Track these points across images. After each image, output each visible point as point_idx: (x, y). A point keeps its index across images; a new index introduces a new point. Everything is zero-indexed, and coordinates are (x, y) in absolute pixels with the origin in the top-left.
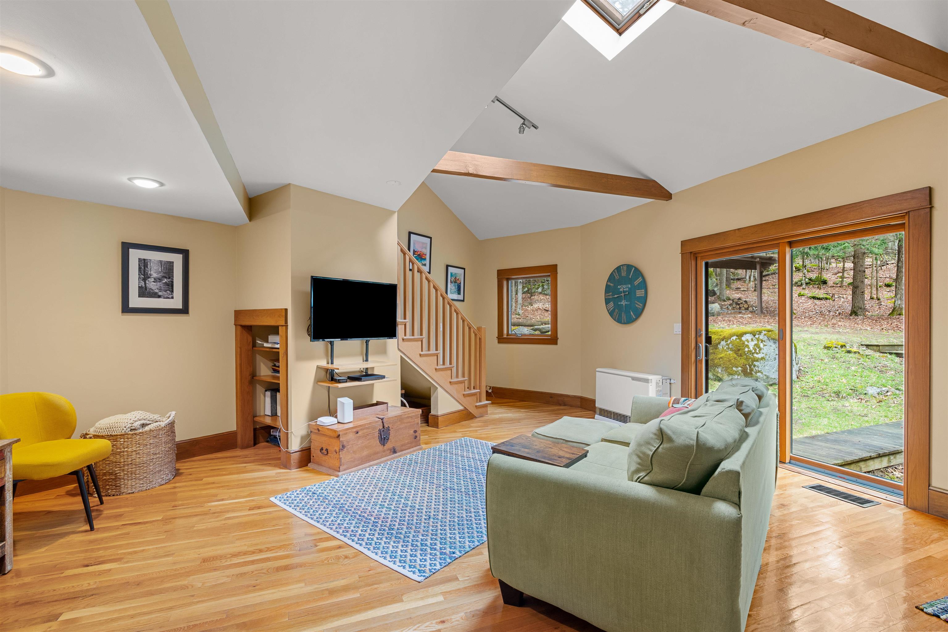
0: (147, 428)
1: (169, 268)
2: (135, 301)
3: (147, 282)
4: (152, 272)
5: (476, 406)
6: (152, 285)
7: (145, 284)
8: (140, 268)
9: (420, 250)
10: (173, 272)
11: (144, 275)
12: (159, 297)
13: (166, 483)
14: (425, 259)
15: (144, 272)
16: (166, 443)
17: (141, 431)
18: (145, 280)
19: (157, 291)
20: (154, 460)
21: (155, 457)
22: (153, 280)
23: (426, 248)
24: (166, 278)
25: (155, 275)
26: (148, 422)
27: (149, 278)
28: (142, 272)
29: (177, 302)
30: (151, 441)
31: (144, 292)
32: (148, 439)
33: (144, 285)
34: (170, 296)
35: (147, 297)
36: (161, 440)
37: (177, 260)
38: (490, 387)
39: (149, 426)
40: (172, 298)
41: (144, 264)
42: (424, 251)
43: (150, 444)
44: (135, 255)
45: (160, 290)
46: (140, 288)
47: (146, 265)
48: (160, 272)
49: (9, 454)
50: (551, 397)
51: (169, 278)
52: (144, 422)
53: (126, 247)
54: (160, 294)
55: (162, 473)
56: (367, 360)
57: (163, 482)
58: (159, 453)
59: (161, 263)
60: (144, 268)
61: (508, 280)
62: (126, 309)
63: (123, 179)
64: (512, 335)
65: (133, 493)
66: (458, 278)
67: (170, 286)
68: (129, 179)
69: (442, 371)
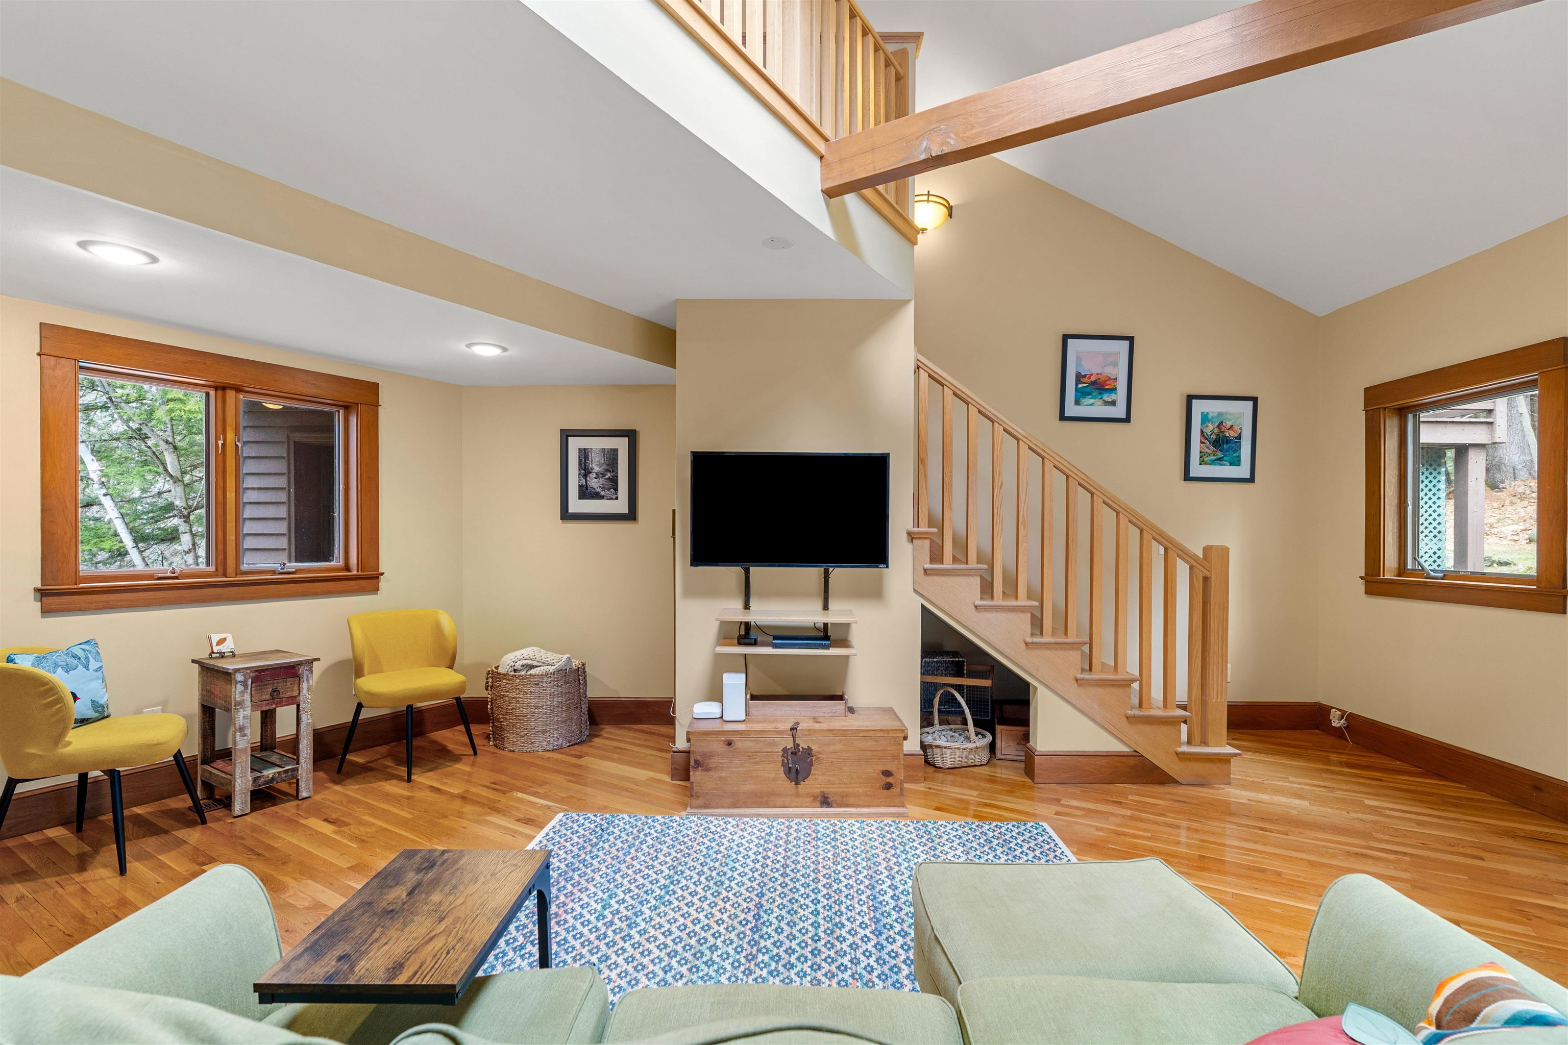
0: (533, 672)
1: (612, 457)
2: (576, 505)
3: (588, 479)
4: (593, 465)
5: (1177, 754)
6: (595, 483)
7: (586, 481)
8: (580, 461)
9: (1095, 370)
10: (617, 463)
11: (585, 471)
12: (602, 497)
13: (553, 750)
14: (1114, 390)
15: (585, 465)
16: (552, 695)
17: (523, 673)
18: (585, 476)
19: (599, 490)
20: (536, 715)
21: (537, 711)
22: (595, 476)
23: (1115, 364)
24: (609, 471)
25: (597, 469)
26: (536, 663)
27: (590, 473)
28: (583, 466)
29: (620, 506)
30: (532, 689)
31: (585, 493)
32: (528, 686)
33: (584, 483)
34: (614, 497)
35: (588, 499)
36: (545, 690)
37: (621, 445)
38: (1344, 713)
39: (539, 668)
40: (617, 498)
41: (584, 454)
42: (1109, 371)
43: (531, 692)
44: (575, 444)
45: (603, 488)
46: (580, 487)
47: (586, 458)
48: (602, 465)
49: (306, 673)
50: (1537, 788)
51: (613, 471)
52: (530, 662)
53: (566, 435)
54: (603, 493)
55: (548, 734)
56: (826, 607)
57: (551, 747)
58: (542, 707)
59: (604, 452)
60: (585, 461)
61: (1402, 412)
62: (566, 515)
63: (462, 347)
64: (1413, 572)
65: (514, 751)
66: (1229, 424)
67: (614, 482)
68: (468, 346)
69: (1048, 649)
